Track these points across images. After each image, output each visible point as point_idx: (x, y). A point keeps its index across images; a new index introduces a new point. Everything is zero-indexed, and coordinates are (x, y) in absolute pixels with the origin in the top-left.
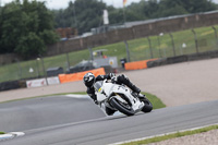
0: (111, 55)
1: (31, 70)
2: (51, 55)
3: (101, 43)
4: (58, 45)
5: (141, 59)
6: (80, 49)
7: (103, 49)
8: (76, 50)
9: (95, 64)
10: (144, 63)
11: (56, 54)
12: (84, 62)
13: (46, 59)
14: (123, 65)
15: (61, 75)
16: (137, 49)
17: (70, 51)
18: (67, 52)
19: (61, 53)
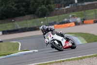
0: (78, 17)
1: (42, 22)
2: (51, 16)
3: (73, 11)
4: (54, 12)
5: (91, 19)
6: (64, 14)
7: (74, 14)
8: (62, 14)
9: (70, 21)
10: (92, 21)
11: (53, 15)
12: (66, 20)
13: (49, 18)
14: (83, 21)
15: (55, 25)
16: (89, 14)
17: (60, 14)
18: (58, 15)
19: (56, 15)
